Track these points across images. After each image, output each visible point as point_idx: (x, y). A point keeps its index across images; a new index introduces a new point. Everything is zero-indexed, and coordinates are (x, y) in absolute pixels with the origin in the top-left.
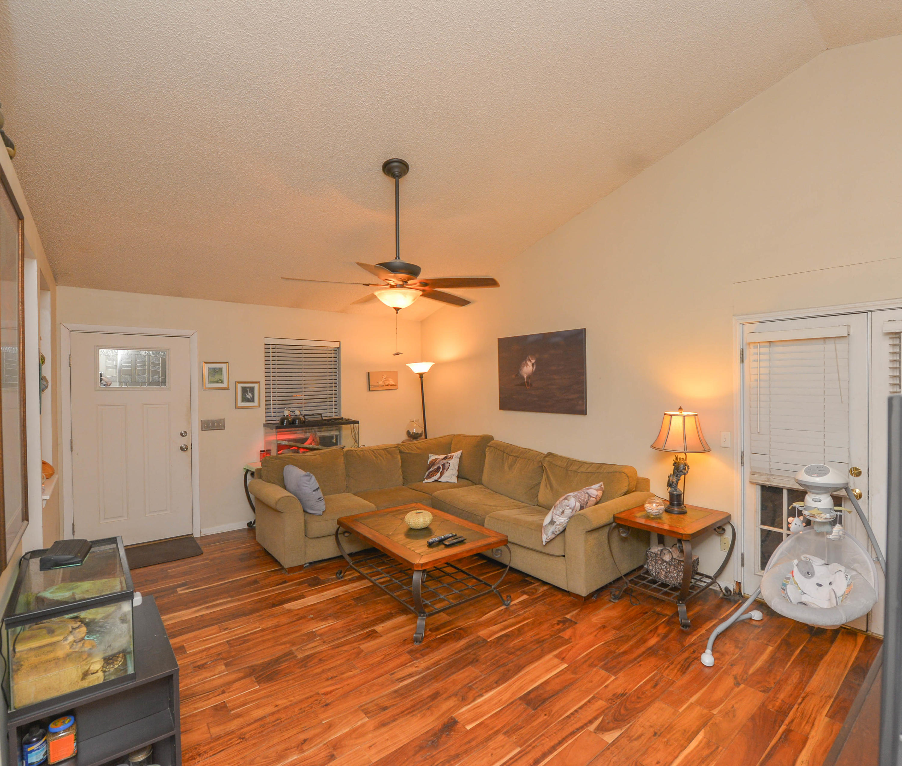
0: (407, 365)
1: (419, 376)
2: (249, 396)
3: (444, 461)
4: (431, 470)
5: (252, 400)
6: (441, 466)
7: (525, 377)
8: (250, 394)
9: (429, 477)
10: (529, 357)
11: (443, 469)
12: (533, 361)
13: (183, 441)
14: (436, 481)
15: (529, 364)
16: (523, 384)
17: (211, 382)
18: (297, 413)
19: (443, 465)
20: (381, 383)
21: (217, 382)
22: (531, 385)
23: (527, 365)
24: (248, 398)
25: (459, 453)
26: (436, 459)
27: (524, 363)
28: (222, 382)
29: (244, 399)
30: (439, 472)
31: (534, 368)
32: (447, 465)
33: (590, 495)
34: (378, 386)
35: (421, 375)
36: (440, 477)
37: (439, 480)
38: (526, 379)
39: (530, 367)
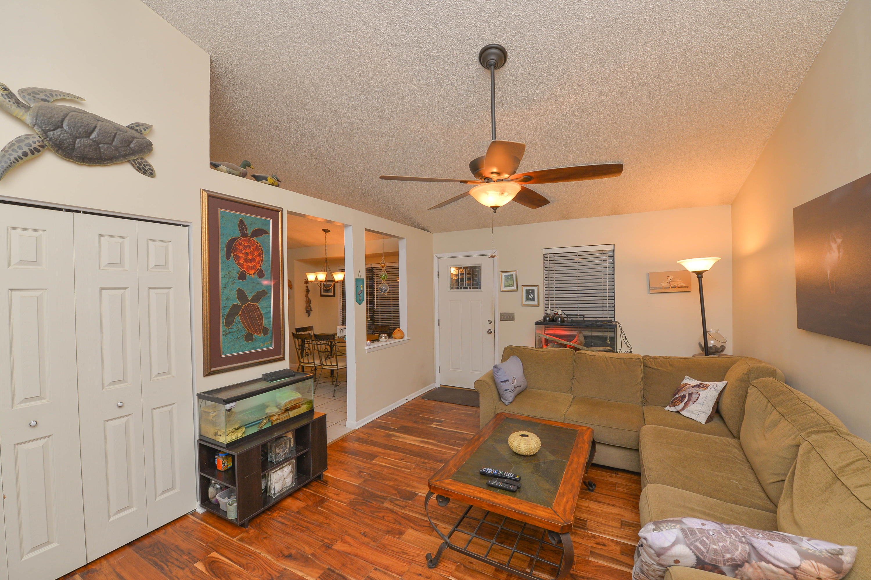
1: (695, 275)
2: (531, 296)
3: (694, 390)
4: (677, 396)
5: (533, 300)
6: (687, 395)
7: (829, 272)
8: (532, 295)
9: (673, 404)
10: (833, 233)
11: (689, 400)
12: (839, 241)
13: (490, 327)
14: (678, 412)
15: (834, 246)
17: (506, 286)
18: (560, 312)
19: (690, 395)
20: (664, 285)
21: (509, 286)
22: (837, 287)
23: (830, 248)
24: (531, 298)
25: (721, 385)
26: (687, 384)
28: (513, 286)
29: (528, 299)
30: (683, 401)
31: (841, 254)
32: (695, 396)
34: (662, 288)
35: (700, 274)
36: (682, 409)
37: (682, 413)
38: (830, 276)
39: (834, 252)
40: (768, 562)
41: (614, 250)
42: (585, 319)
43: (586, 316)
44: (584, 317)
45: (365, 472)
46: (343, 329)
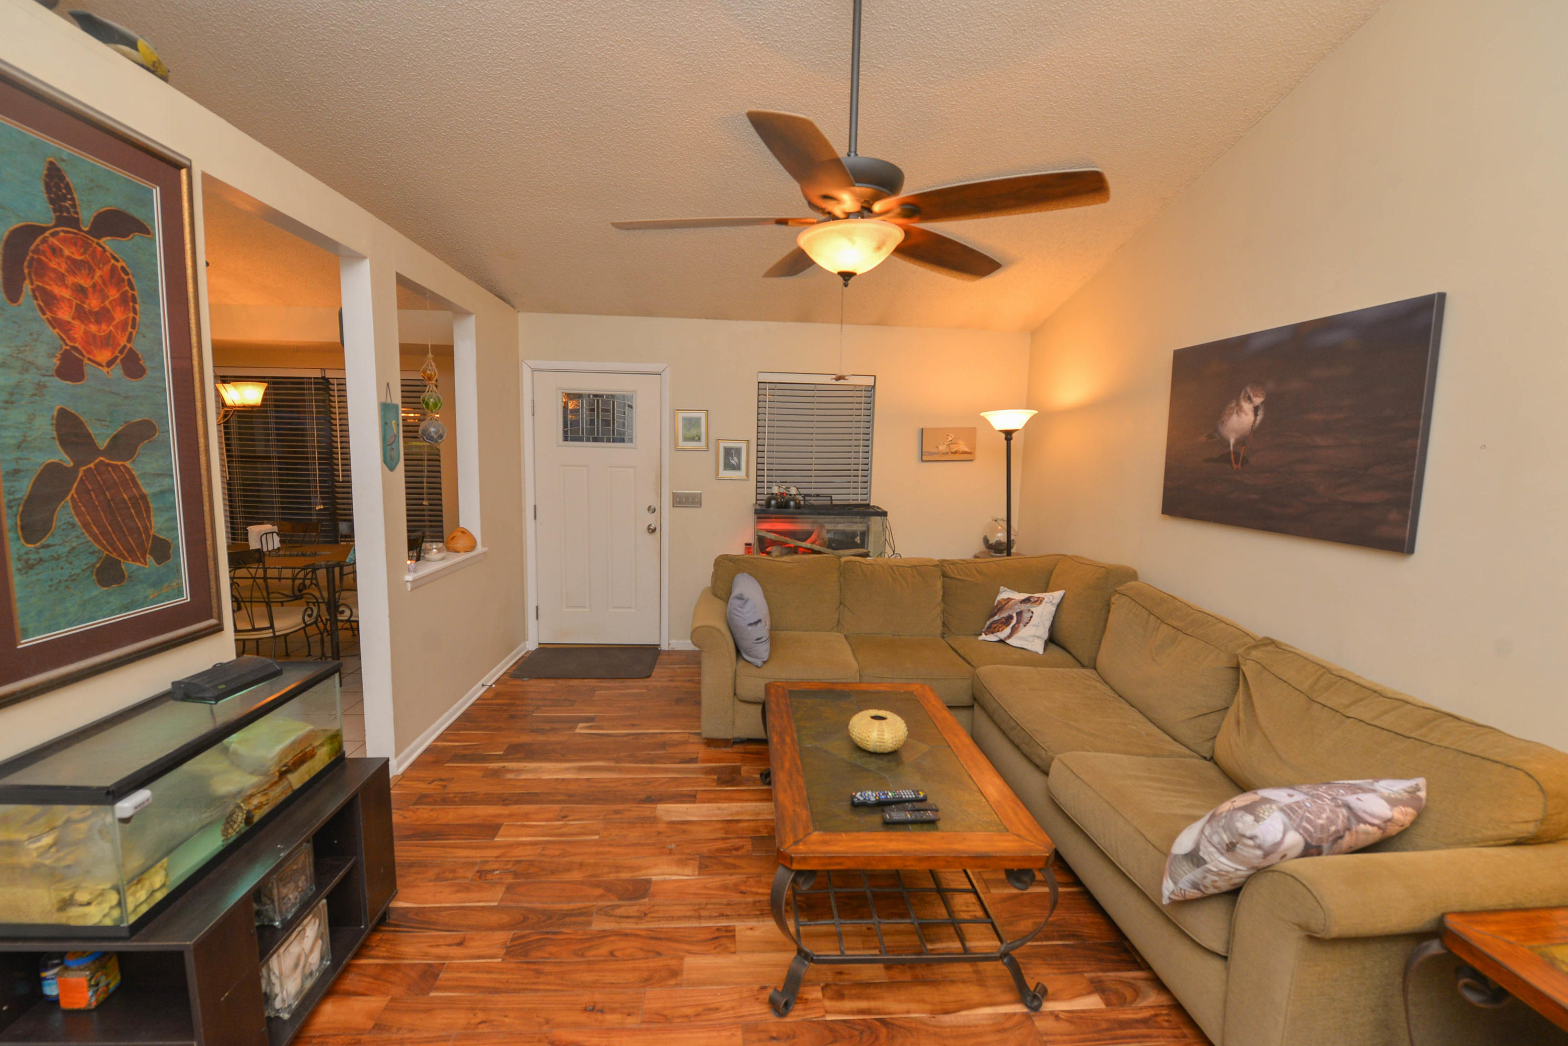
0: (982, 414)
1: (1003, 436)
2: (734, 461)
3: (1024, 607)
4: (996, 618)
5: (737, 468)
6: (1014, 615)
7: (1232, 441)
8: (735, 459)
9: (991, 630)
10: (1248, 389)
11: (1018, 622)
12: (1258, 401)
13: (651, 519)
14: (1002, 641)
15: (1247, 407)
16: (1225, 458)
17: (686, 439)
18: (793, 491)
19: (1019, 614)
20: (942, 448)
21: (693, 439)
22: (1245, 461)
23: (1240, 409)
24: (733, 465)
25: (1057, 595)
26: (1009, 600)
27: (1233, 405)
28: (699, 440)
29: (729, 466)
30: (1008, 625)
31: (1259, 418)
32: (1026, 616)
33: (1361, 814)
34: (938, 453)
35: (1008, 434)
36: (1009, 637)
37: (1008, 641)
38: (1233, 446)
39: (1246, 414)
40: (1365, 822)
41: (874, 387)
42: (834, 502)
43: (834, 497)
44: (831, 500)
45: (494, 870)
46: (266, 534)
